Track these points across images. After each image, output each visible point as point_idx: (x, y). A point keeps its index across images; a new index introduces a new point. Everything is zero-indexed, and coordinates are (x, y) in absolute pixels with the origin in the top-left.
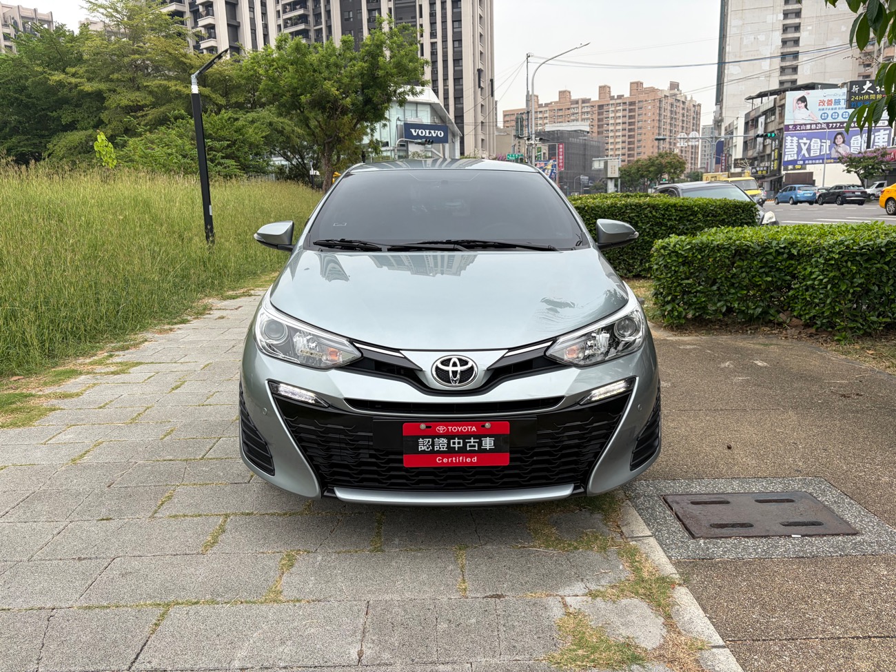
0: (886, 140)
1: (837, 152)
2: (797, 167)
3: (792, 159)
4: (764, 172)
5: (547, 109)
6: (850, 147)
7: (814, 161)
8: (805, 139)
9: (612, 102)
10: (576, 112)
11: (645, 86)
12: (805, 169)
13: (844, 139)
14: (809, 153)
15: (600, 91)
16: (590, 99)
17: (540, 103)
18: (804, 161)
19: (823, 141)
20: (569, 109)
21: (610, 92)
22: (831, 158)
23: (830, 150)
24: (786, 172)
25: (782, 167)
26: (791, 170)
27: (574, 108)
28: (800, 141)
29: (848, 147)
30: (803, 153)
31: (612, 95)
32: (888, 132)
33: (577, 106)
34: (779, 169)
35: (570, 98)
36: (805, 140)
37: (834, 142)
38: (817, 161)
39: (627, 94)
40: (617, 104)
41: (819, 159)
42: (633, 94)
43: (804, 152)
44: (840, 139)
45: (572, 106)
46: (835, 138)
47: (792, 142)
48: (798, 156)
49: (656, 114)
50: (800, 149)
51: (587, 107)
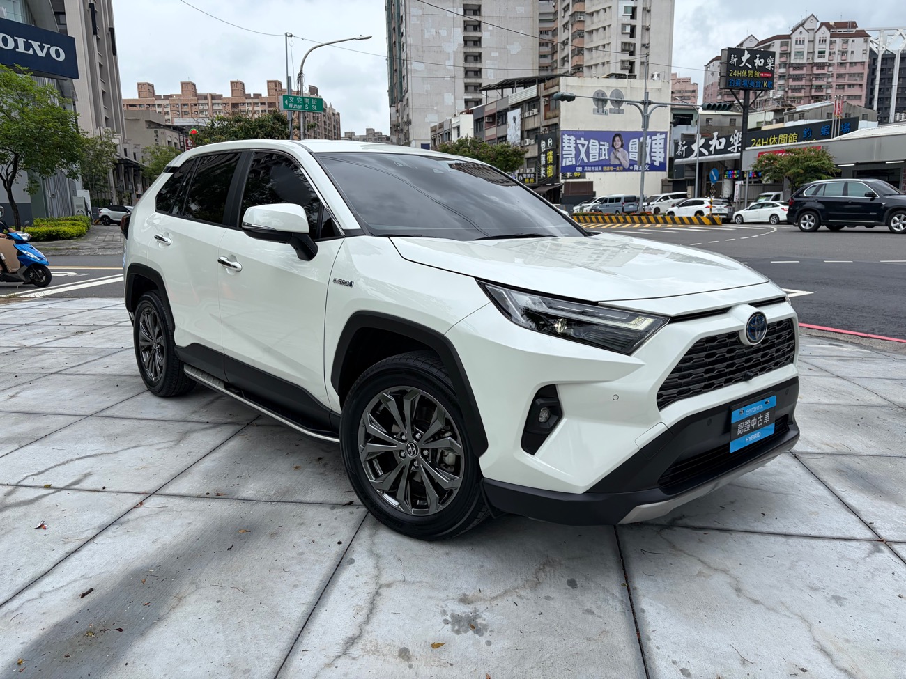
0: (662, 146)
1: (616, 157)
2: (577, 174)
3: (570, 163)
4: (532, 180)
5: (167, 102)
6: (629, 152)
7: (593, 168)
8: (582, 139)
9: (247, 101)
10: (205, 108)
11: (283, 87)
12: (584, 177)
13: (622, 142)
14: (588, 158)
15: (232, 87)
16: (221, 96)
17: (157, 94)
18: (583, 167)
19: (601, 143)
20: (196, 105)
21: (244, 89)
23: (609, 155)
24: (564, 180)
25: (561, 174)
26: (570, 178)
27: (201, 104)
28: (578, 142)
29: (626, 152)
30: (581, 157)
31: (246, 93)
32: (663, 136)
33: (206, 102)
34: (556, 177)
35: (196, 92)
36: (582, 141)
38: (597, 169)
39: (265, 94)
40: (255, 104)
41: (598, 166)
42: (271, 94)
43: (583, 155)
44: (618, 143)
45: (200, 102)
46: (614, 140)
47: (569, 143)
48: (576, 162)
50: (578, 152)
51: (218, 104)
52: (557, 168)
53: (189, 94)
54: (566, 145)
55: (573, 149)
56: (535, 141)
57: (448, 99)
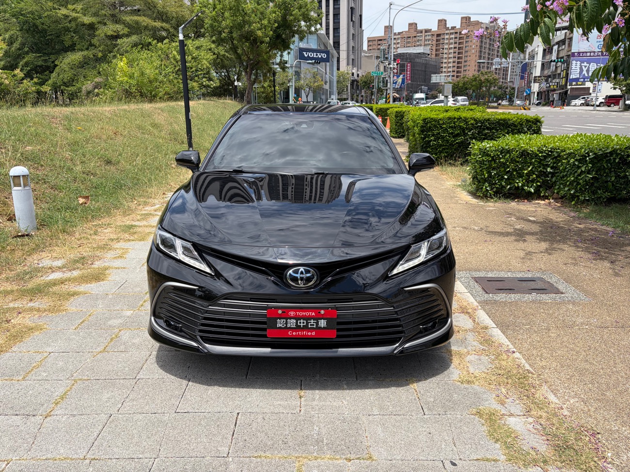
2: (579, 83)
3: (576, 77)
4: (555, 87)
9: (447, 32)
10: (420, 39)
11: (472, 20)
12: (585, 85)
14: (588, 74)
15: (438, 23)
16: (431, 30)
17: (394, 32)
18: (584, 79)
19: (598, 65)
20: (415, 37)
24: (571, 87)
25: (568, 83)
26: (575, 85)
27: (419, 36)
28: (582, 64)
30: (583, 73)
31: (447, 26)
33: (421, 34)
34: (566, 85)
36: (585, 64)
38: (593, 80)
40: (451, 33)
47: (576, 65)
48: (580, 76)
50: (581, 70)
51: (429, 35)
52: (567, 79)
53: (412, 31)
54: (573, 66)
55: (579, 69)
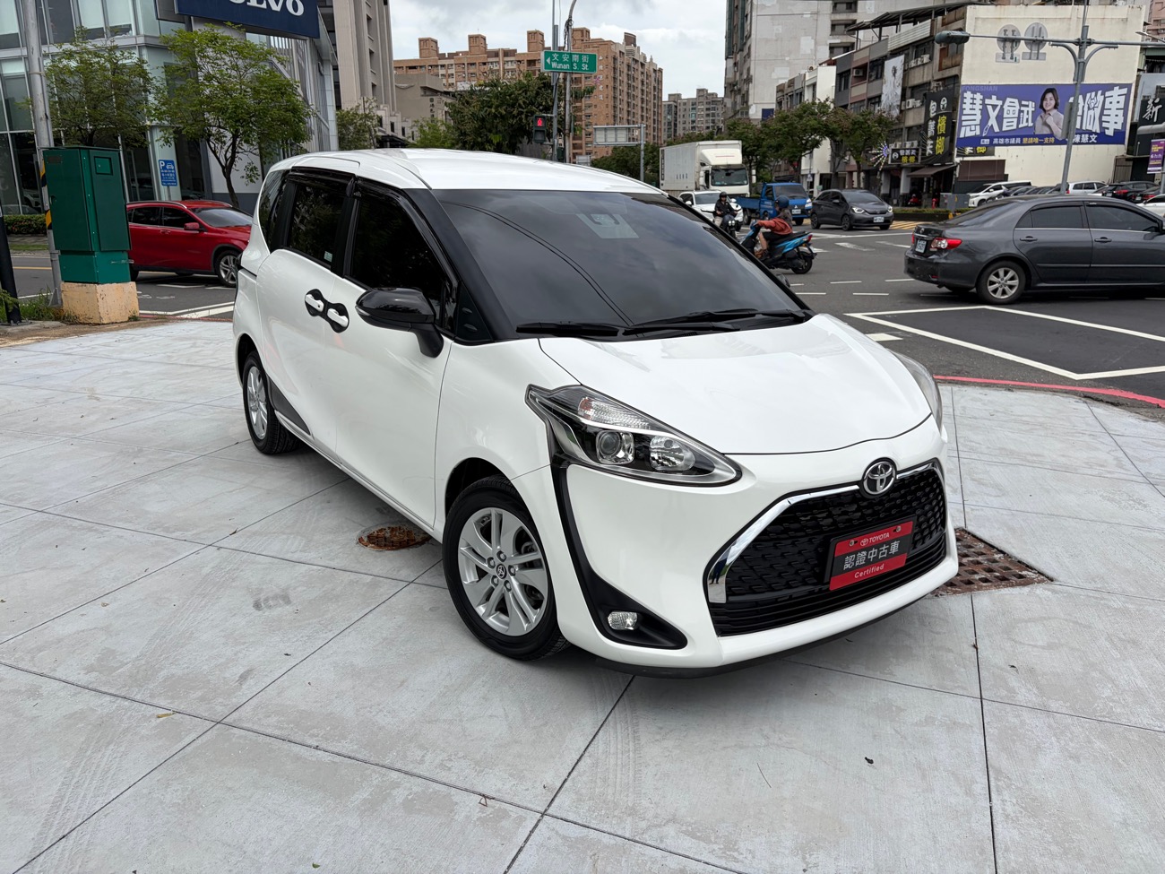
0: (1121, 106)
1: (1045, 124)
3: (972, 134)
4: (912, 159)
5: (452, 62)
7: (1007, 140)
8: (994, 97)
10: (495, 68)
11: (592, 36)
12: (993, 154)
13: (1056, 101)
14: (1000, 126)
15: (528, 39)
16: (515, 51)
17: (441, 51)
18: (992, 139)
19: (1024, 103)
20: (484, 64)
21: (541, 41)
22: (1034, 136)
23: (1034, 120)
24: (961, 159)
26: (970, 155)
27: (492, 63)
28: (987, 101)
30: (990, 124)
31: (546, 46)
32: (1125, 91)
35: (485, 48)
36: (994, 100)
37: (1041, 107)
41: (1016, 137)
43: (993, 122)
45: (490, 60)
46: (1043, 98)
47: (973, 104)
48: (981, 131)
49: (609, 77)
53: (477, 50)
54: (967, 106)
55: (978, 113)
56: (922, 102)
57: (807, 44)
